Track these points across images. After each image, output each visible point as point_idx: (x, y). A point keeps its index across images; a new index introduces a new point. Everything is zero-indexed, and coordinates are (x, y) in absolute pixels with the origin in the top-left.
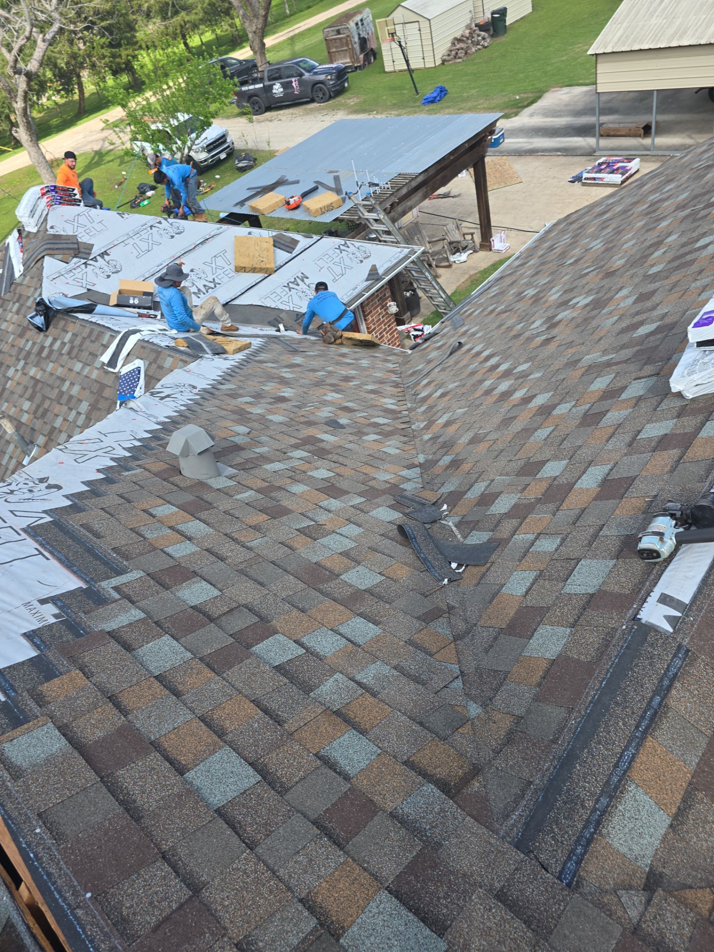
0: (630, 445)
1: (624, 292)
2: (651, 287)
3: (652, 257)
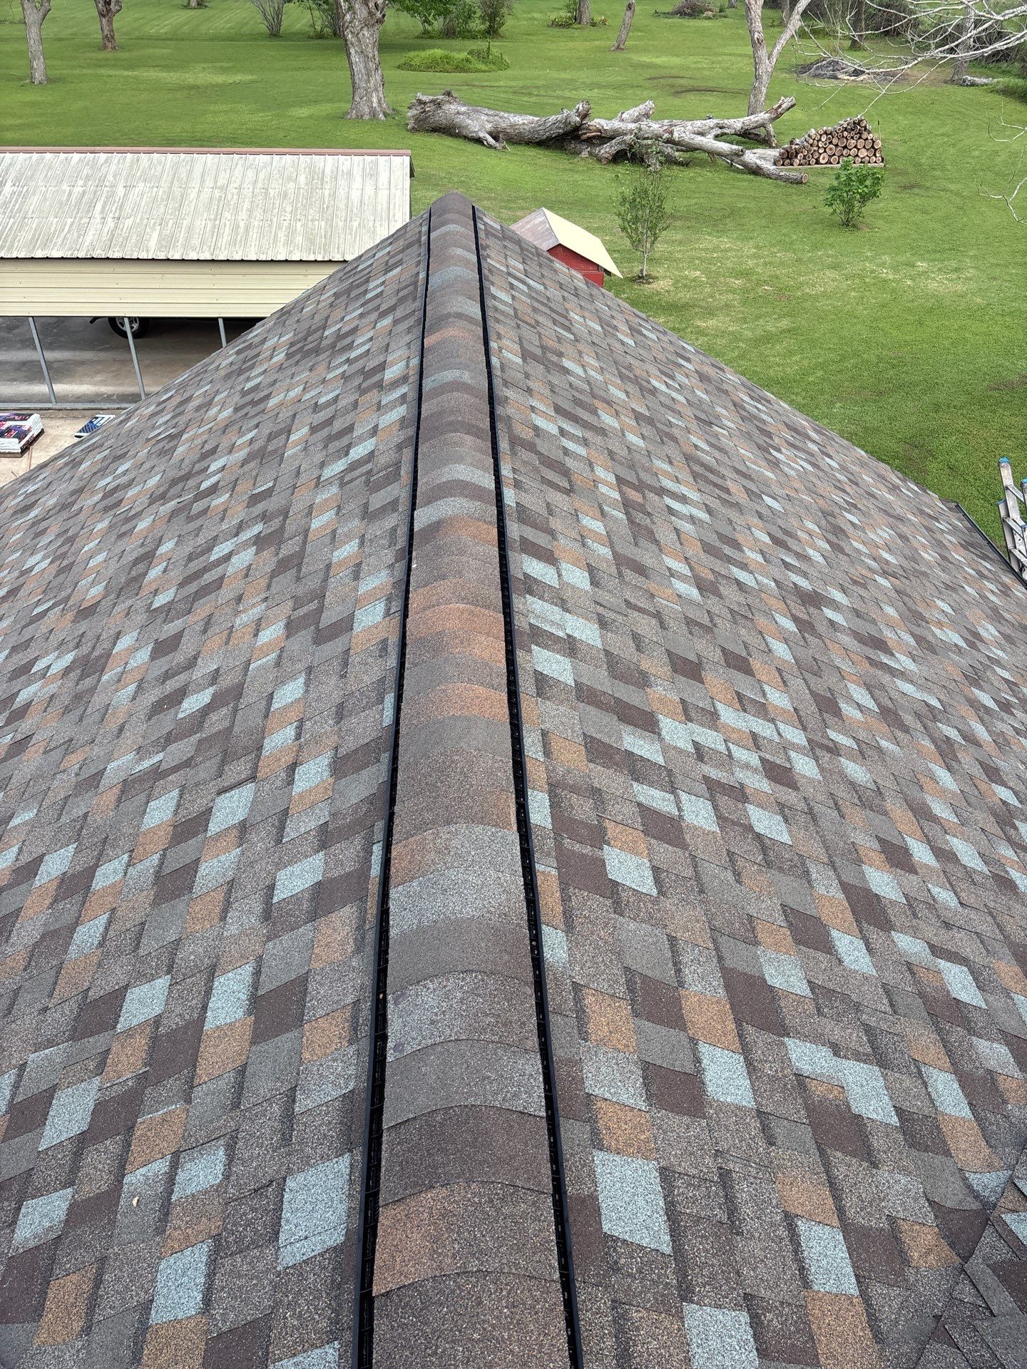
1: (125, 642)
2: (170, 629)
3: (147, 579)
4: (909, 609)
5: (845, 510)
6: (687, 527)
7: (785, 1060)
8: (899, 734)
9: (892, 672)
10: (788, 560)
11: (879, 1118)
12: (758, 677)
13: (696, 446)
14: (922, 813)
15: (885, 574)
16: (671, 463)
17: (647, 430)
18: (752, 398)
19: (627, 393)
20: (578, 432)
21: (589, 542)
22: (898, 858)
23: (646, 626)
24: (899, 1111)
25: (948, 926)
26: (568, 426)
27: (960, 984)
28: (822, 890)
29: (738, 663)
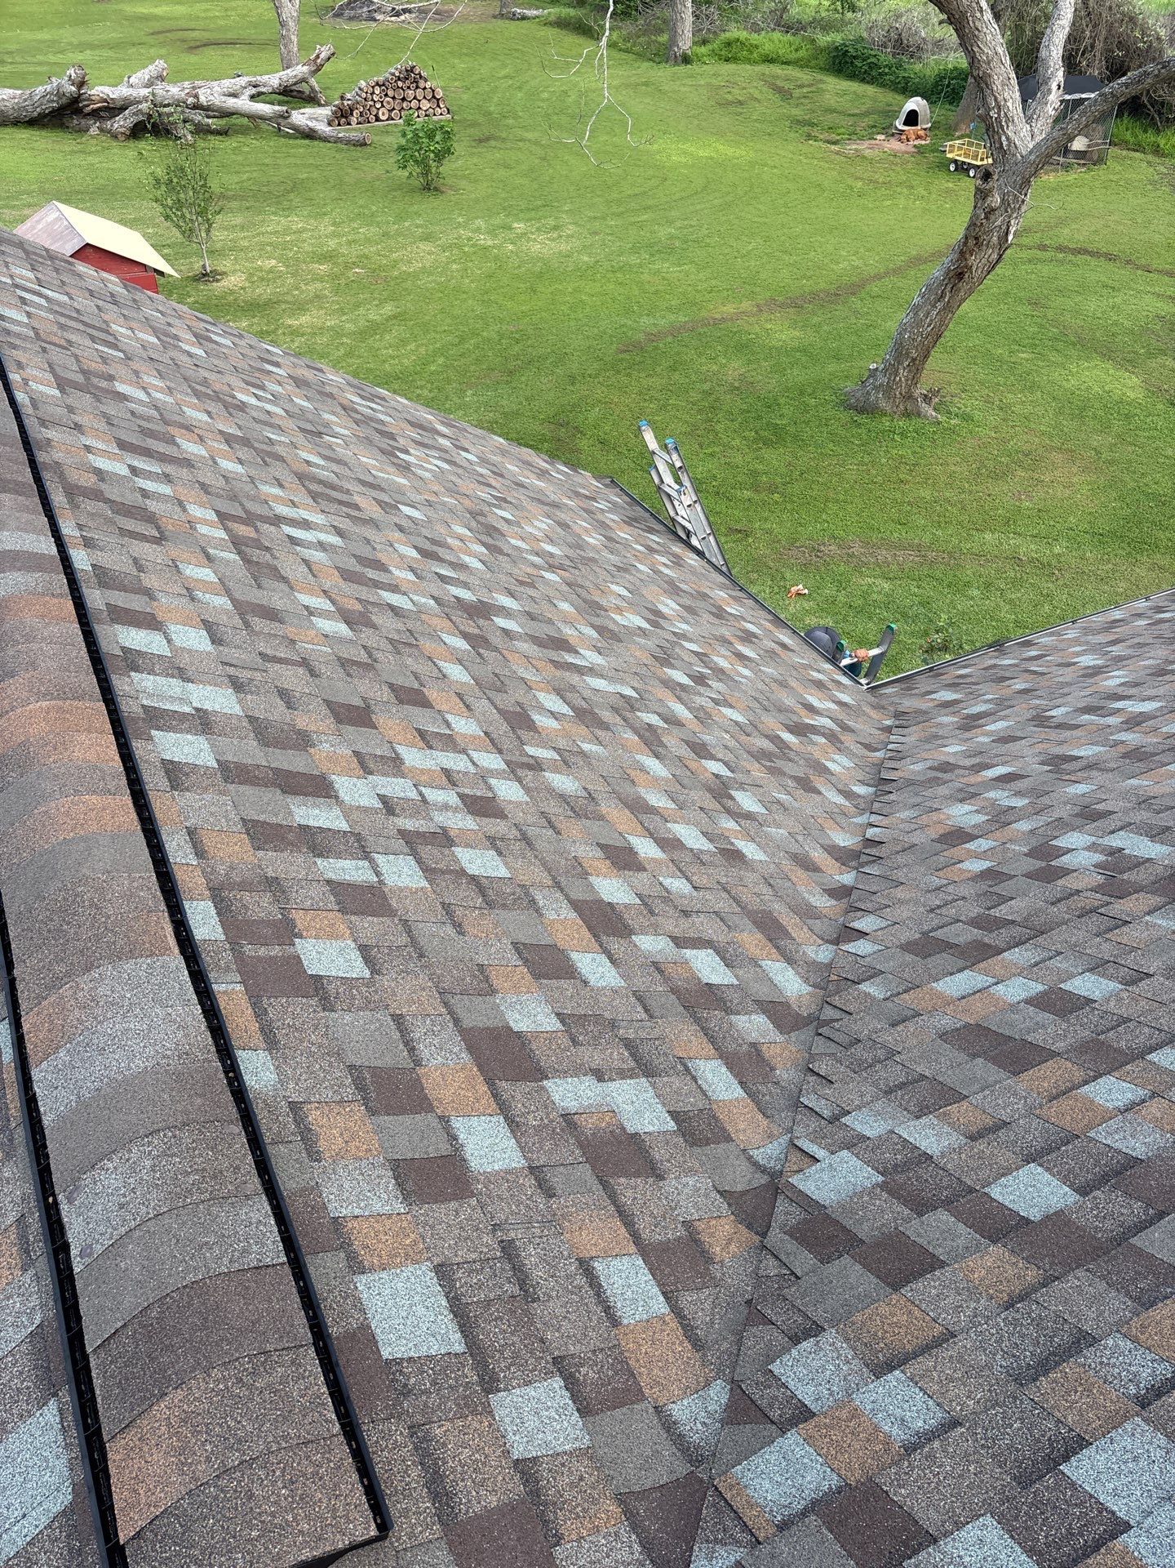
4: (585, 601)
5: (495, 506)
6: (317, 556)
7: (548, 1104)
8: (599, 733)
9: (579, 670)
10: (443, 572)
11: (656, 1128)
12: (437, 707)
13: (307, 462)
14: (638, 807)
15: (552, 568)
16: (281, 486)
17: (244, 453)
18: (362, 397)
19: (209, 413)
20: (155, 468)
21: (200, 594)
22: (623, 859)
23: (293, 678)
24: (674, 1116)
25: (686, 914)
26: (140, 463)
27: (708, 967)
28: (551, 915)
29: (411, 697)
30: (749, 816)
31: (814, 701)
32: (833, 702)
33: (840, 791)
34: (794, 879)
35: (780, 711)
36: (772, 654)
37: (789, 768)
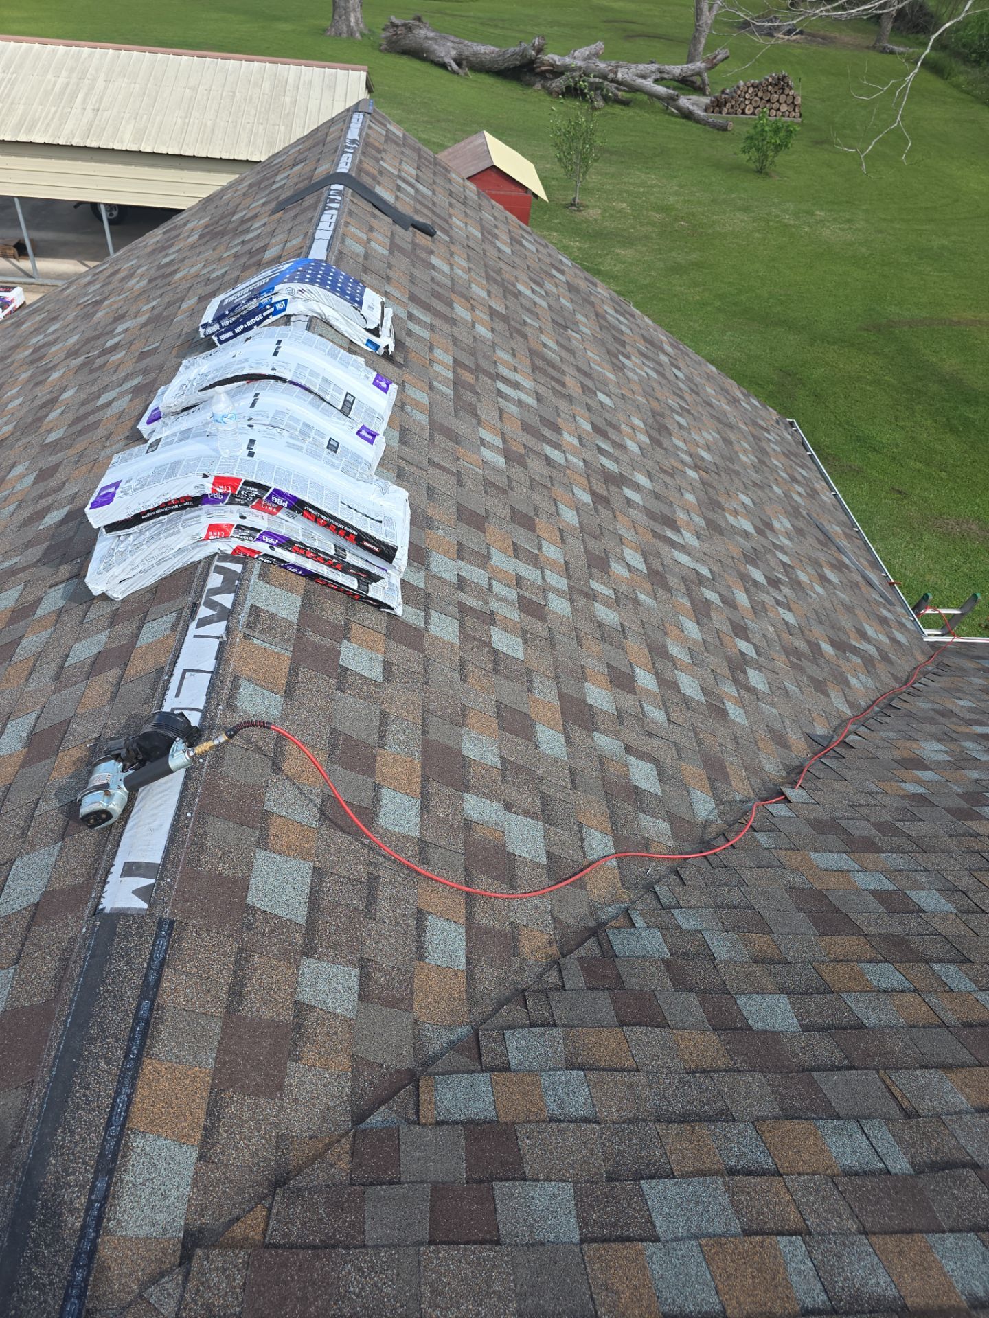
0: (57, 677)
1: (19, 469)
2: (53, 460)
3: (48, 419)
4: (710, 498)
5: (678, 413)
6: (511, 408)
8: (660, 592)
9: (673, 544)
10: (603, 446)
11: (530, 857)
12: (539, 533)
13: (544, 345)
14: (658, 652)
15: (696, 468)
16: (514, 355)
17: (499, 326)
18: (616, 311)
19: (489, 293)
20: (426, 318)
21: (409, 408)
22: (621, 680)
23: (443, 482)
24: (550, 855)
26: (417, 312)
27: (643, 775)
28: (539, 695)
29: (525, 521)
30: (752, 690)
31: (870, 631)
32: (888, 637)
33: (848, 702)
34: (761, 745)
35: (833, 627)
36: (854, 586)
37: (811, 669)
